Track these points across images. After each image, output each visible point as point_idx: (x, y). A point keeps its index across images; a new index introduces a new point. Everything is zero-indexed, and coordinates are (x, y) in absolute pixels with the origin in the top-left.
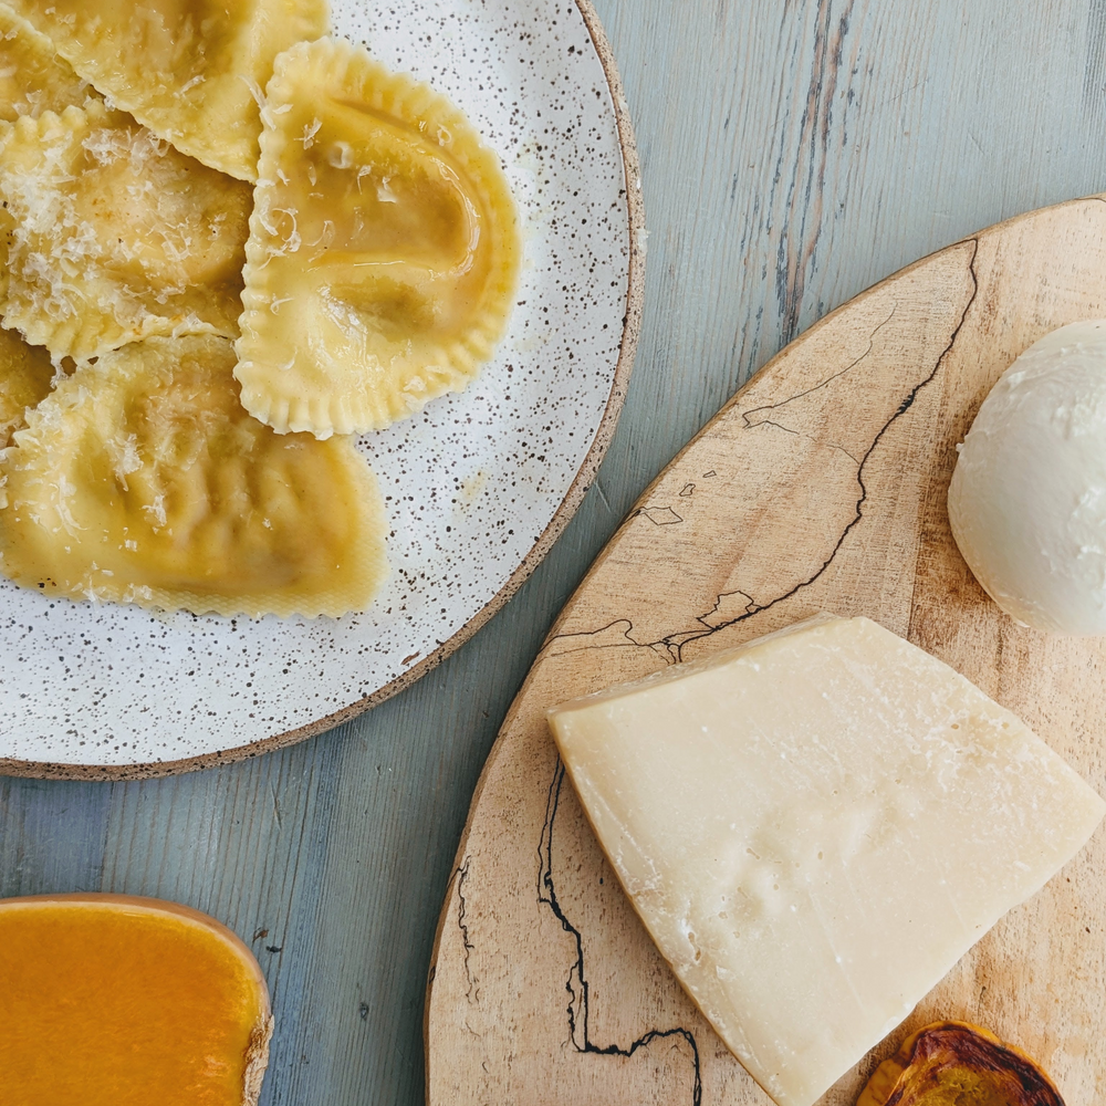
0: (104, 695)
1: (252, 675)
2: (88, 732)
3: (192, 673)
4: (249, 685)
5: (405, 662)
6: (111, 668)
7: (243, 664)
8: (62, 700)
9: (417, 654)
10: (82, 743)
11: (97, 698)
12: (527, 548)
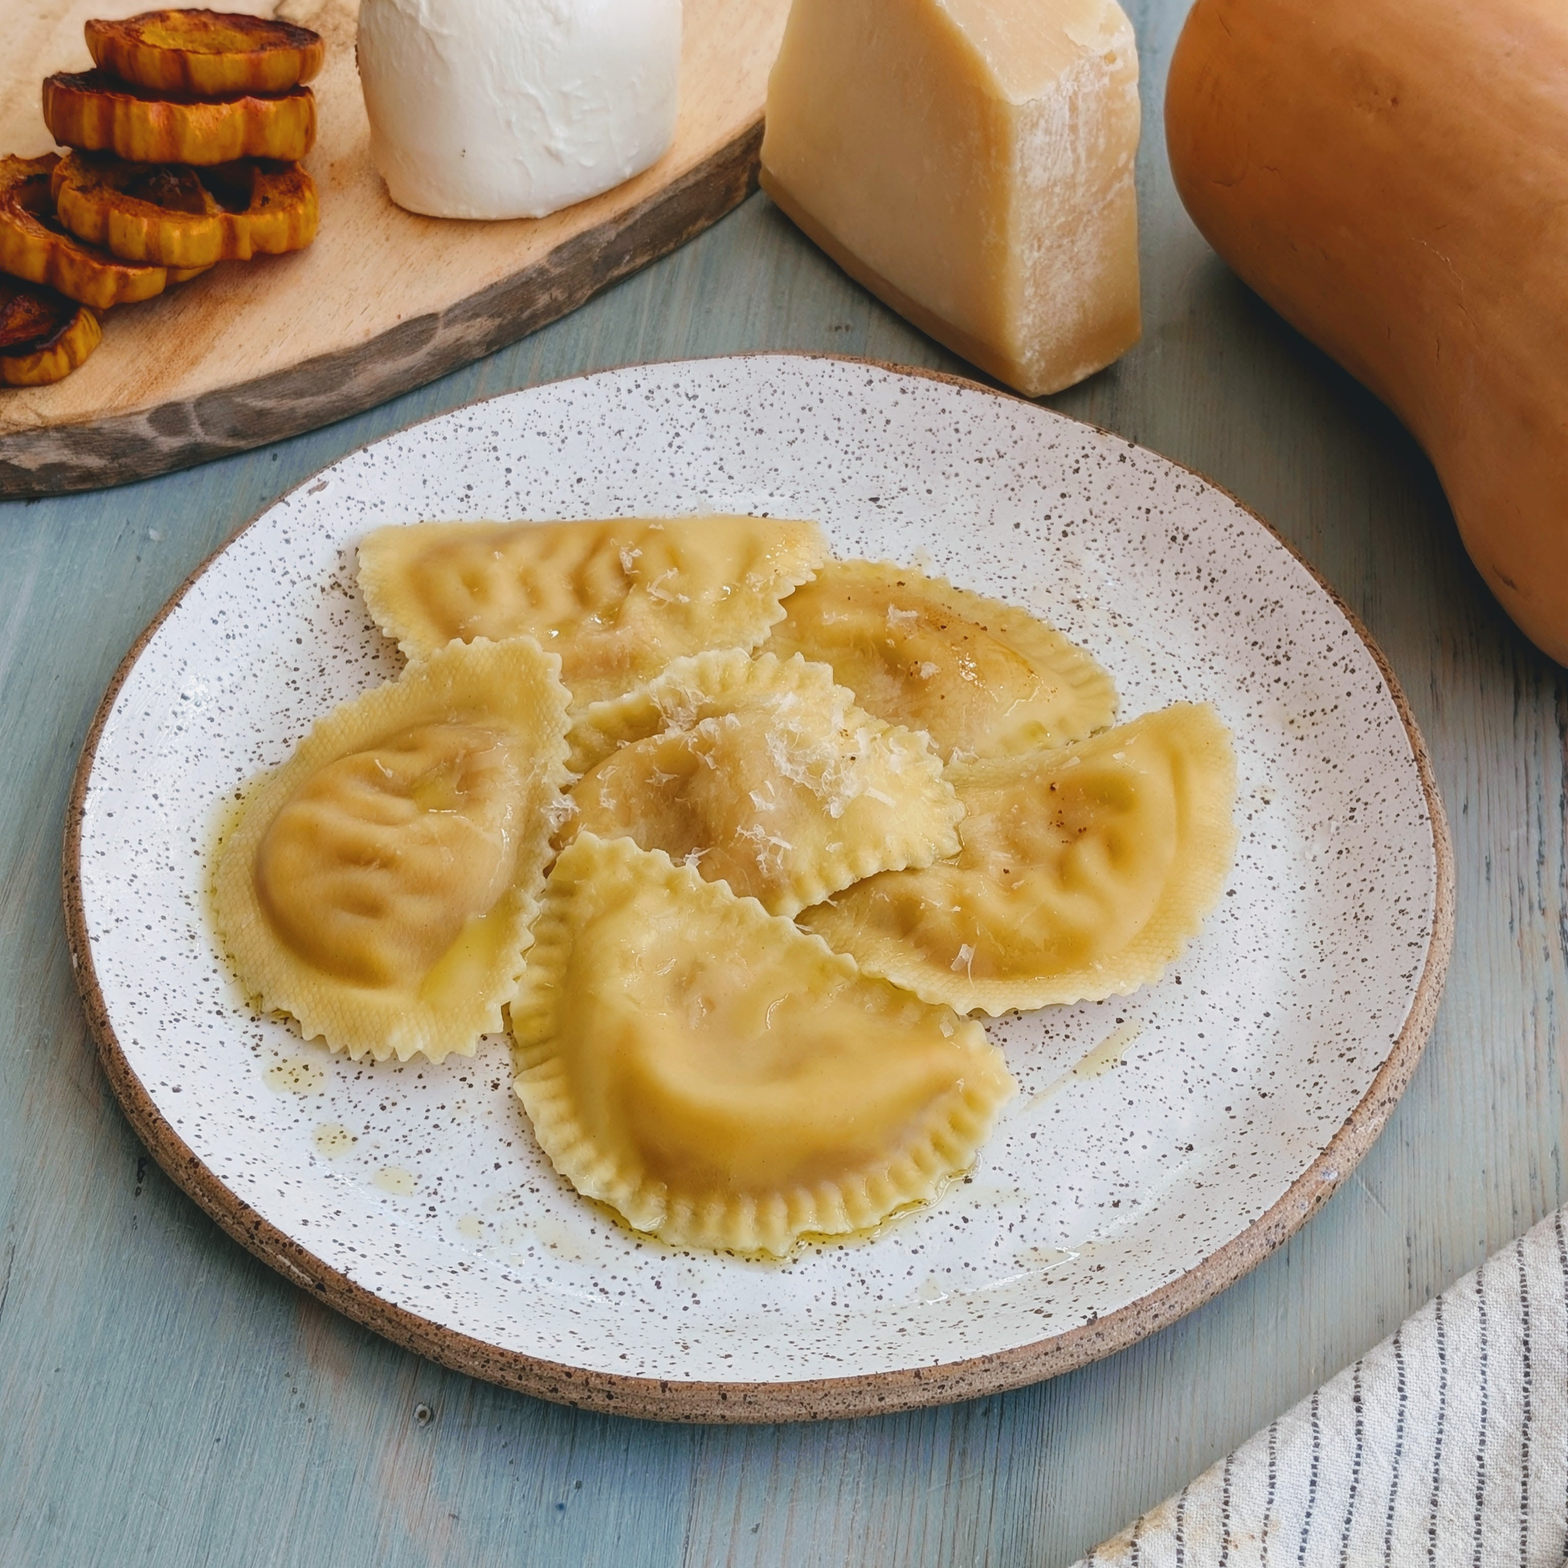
0: (670, 445)
1: (508, 483)
2: (674, 399)
3: (579, 480)
4: (509, 470)
5: (322, 486)
6: (672, 475)
7: (523, 496)
8: (716, 434)
9: (310, 492)
10: (677, 386)
11: (677, 441)
12: (191, 598)
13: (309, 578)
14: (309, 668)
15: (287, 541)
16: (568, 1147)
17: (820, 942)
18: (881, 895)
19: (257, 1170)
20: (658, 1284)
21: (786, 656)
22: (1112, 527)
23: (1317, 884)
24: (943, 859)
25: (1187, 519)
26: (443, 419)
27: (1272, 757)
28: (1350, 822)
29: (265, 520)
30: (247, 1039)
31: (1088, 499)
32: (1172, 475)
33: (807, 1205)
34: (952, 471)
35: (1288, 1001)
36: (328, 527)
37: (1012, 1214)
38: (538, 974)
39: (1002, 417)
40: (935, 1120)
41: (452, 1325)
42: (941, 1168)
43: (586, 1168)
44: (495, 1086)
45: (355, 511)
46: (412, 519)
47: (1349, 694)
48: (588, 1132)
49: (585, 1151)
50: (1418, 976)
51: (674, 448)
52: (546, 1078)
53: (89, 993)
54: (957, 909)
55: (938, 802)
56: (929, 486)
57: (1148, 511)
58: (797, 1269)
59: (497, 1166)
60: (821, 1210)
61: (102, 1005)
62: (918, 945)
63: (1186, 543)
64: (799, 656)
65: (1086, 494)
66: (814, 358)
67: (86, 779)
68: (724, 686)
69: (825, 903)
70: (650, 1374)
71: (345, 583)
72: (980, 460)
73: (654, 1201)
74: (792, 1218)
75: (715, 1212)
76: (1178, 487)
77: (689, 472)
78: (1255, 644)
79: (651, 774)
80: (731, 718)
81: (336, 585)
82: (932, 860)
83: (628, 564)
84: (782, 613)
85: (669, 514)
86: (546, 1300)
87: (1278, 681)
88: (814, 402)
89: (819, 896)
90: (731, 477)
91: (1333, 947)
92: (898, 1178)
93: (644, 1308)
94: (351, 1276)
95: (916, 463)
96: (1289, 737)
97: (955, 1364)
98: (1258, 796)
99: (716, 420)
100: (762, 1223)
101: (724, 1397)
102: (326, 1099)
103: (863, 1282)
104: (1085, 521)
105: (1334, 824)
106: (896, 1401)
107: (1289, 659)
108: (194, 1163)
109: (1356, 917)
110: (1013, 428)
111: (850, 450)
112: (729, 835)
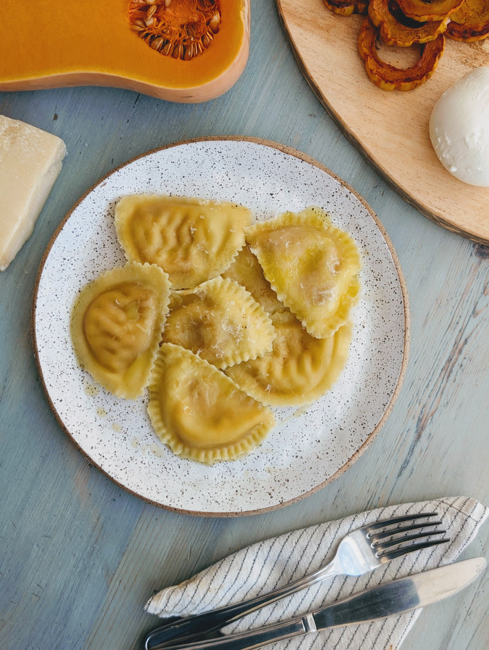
0: (212, 167)
1: (162, 177)
2: (214, 153)
3: (183, 177)
4: (162, 174)
5: (105, 184)
6: (212, 177)
7: (166, 181)
8: (227, 164)
9: (101, 187)
10: (215, 149)
13: (101, 213)
14: (100, 243)
15: (94, 203)
16: (159, 429)
18: (249, 365)
19: (81, 428)
20: (179, 467)
21: (233, 280)
22: (340, 217)
23: (371, 360)
24: (267, 354)
26: (142, 159)
27: (369, 310)
28: (384, 343)
29: (88, 197)
30: (80, 377)
31: (335, 206)
32: (360, 207)
33: (218, 451)
34: (297, 186)
35: (354, 398)
36: (106, 197)
37: (270, 457)
38: (155, 376)
39: (314, 172)
40: (254, 432)
41: (126, 485)
42: (254, 443)
44: (143, 402)
45: (115, 190)
46: (132, 191)
48: (165, 426)
49: (164, 431)
50: (387, 406)
55: (270, 334)
56: (289, 190)
57: (351, 216)
58: (214, 466)
59: (142, 427)
60: (222, 454)
61: (41, 373)
63: (360, 230)
64: (236, 282)
65: (335, 204)
67: (37, 294)
68: (214, 289)
70: (173, 505)
71: (112, 213)
72: (305, 184)
73: (180, 447)
74: (214, 455)
75: (194, 452)
76: (361, 211)
77: (217, 176)
78: (372, 271)
79: (191, 321)
81: (109, 214)
82: (264, 354)
83: (192, 232)
89: (232, 364)
92: (242, 445)
93: (175, 475)
94: (102, 468)
96: (375, 306)
98: (362, 325)
99: (227, 160)
100: (206, 456)
102: (100, 399)
103: (230, 471)
107: (380, 280)
109: (377, 376)
110: (317, 176)
111: (267, 173)
112: (209, 346)
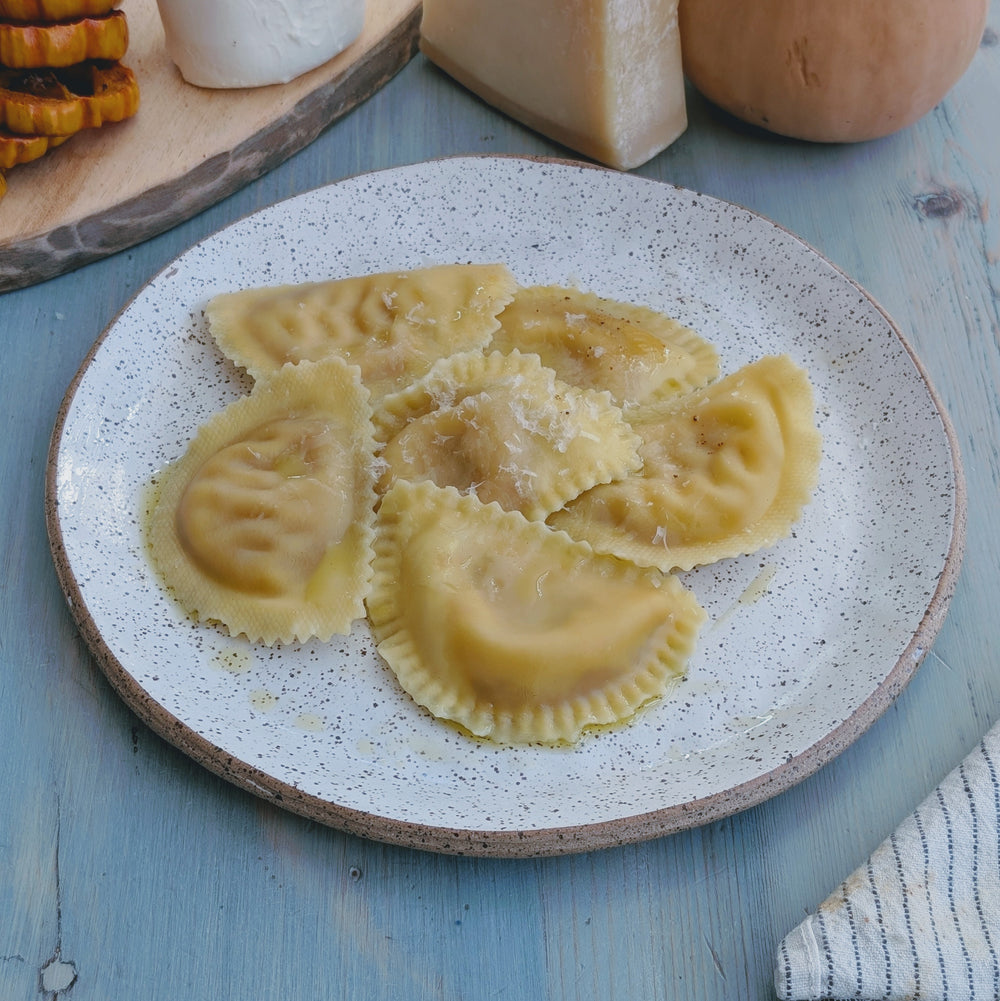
0: (396, 223)
1: (294, 259)
2: (395, 193)
3: (340, 253)
4: (293, 250)
5: (175, 272)
6: (400, 243)
7: (304, 266)
8: (425, 214)
9: (167, 277)
10: (395, 184)
11: (400, 221)
12: (101, 354)
13: (174, 333)
14: (184, 393)
15: (157, 311)
16: (421, 687)
17: (564, 534)
18: (600, 500)
19: (219, 725)
20: (496, 769)
21: (507, 352)
22: (694, 248)
23: (870, 464)
24: (633, 473)
25: (743, 238)
26: (246, 220)
27: (824, 386)
28: (885, 422)
29: (141, 298)
30: (192, 640)
31: (675, 232)
32: (729, 211)
34: (583, 222)
35: (867, 541)
36: (182, 298)
37: (718, 698)
38: (381, 577)
39: (611, 184)
40: (659, 643)
41: (373, 812)
42: (668, 673)
43: (436, 699)
44: (364, 653)
45: (198, 286)
46: (235, 289)
47: (870, 340)
48: (434, 675)
49: (434, 689)
50: (952, 515)
51: (399, 225)
52: (399, 644)
53: (84, 622)
54: (651, 504)
55: (625, 437)
56: (568, 234)
57: (717, 236)
58: (584, 750)
59: (375, 705)
60: (595, 710)
61: (95, 628)
62: (628, 531)
63: (745, 254)
64: (516, 351)
65: (674, 229)
66: (483, 157)
67: (55, 481)
68: (470, 374)
69: (562, 509)
70: (510, 828)
71: (197, 335)
72: (601, 214)
73: (485, 716)
74: (577, 716)
75: (526, 718)
76: (735, 218)
77: (411, 241)
78: (801, 314)
79: (434, 438)
80: (483, 395)
81: (192, 337)
82: (626, 474)
83: (389, 302)
84: (498, 324)
85: (404, 269)
86: (426, 789)
87: (820, 336)
88: (486, 186)
89: (558, 506)
90: (438, 241)
91: (890, 503)
92: (640, 683)
93: (491, 786)
94: (299, 787)
95: (559, 220)
96: (833, 372)
97: (707, 798)
98: (821, 412)
99: (424, 204)
100: (558, 723)
101: (561, 837)
102: (253, 673)
103: (629, 753)
104: (675, 247)
105: (875, 424)
106: (672, 827)
107: (825, 322)
108: (179, 725)
109: (901, 482)
110: (619, 191)
111: (513, 215)
112: (494, 471)
